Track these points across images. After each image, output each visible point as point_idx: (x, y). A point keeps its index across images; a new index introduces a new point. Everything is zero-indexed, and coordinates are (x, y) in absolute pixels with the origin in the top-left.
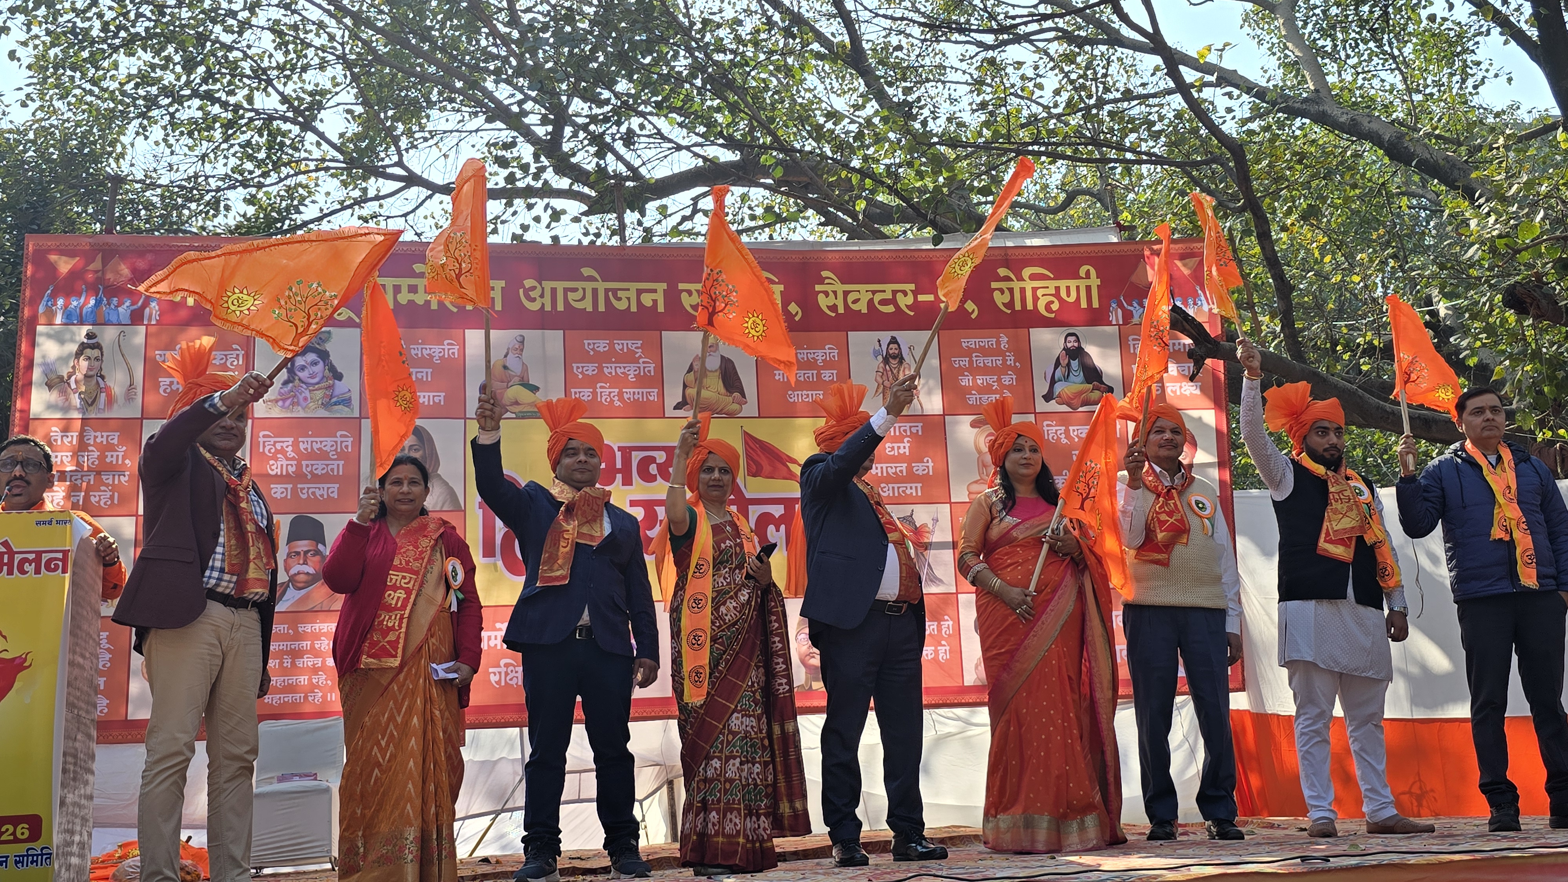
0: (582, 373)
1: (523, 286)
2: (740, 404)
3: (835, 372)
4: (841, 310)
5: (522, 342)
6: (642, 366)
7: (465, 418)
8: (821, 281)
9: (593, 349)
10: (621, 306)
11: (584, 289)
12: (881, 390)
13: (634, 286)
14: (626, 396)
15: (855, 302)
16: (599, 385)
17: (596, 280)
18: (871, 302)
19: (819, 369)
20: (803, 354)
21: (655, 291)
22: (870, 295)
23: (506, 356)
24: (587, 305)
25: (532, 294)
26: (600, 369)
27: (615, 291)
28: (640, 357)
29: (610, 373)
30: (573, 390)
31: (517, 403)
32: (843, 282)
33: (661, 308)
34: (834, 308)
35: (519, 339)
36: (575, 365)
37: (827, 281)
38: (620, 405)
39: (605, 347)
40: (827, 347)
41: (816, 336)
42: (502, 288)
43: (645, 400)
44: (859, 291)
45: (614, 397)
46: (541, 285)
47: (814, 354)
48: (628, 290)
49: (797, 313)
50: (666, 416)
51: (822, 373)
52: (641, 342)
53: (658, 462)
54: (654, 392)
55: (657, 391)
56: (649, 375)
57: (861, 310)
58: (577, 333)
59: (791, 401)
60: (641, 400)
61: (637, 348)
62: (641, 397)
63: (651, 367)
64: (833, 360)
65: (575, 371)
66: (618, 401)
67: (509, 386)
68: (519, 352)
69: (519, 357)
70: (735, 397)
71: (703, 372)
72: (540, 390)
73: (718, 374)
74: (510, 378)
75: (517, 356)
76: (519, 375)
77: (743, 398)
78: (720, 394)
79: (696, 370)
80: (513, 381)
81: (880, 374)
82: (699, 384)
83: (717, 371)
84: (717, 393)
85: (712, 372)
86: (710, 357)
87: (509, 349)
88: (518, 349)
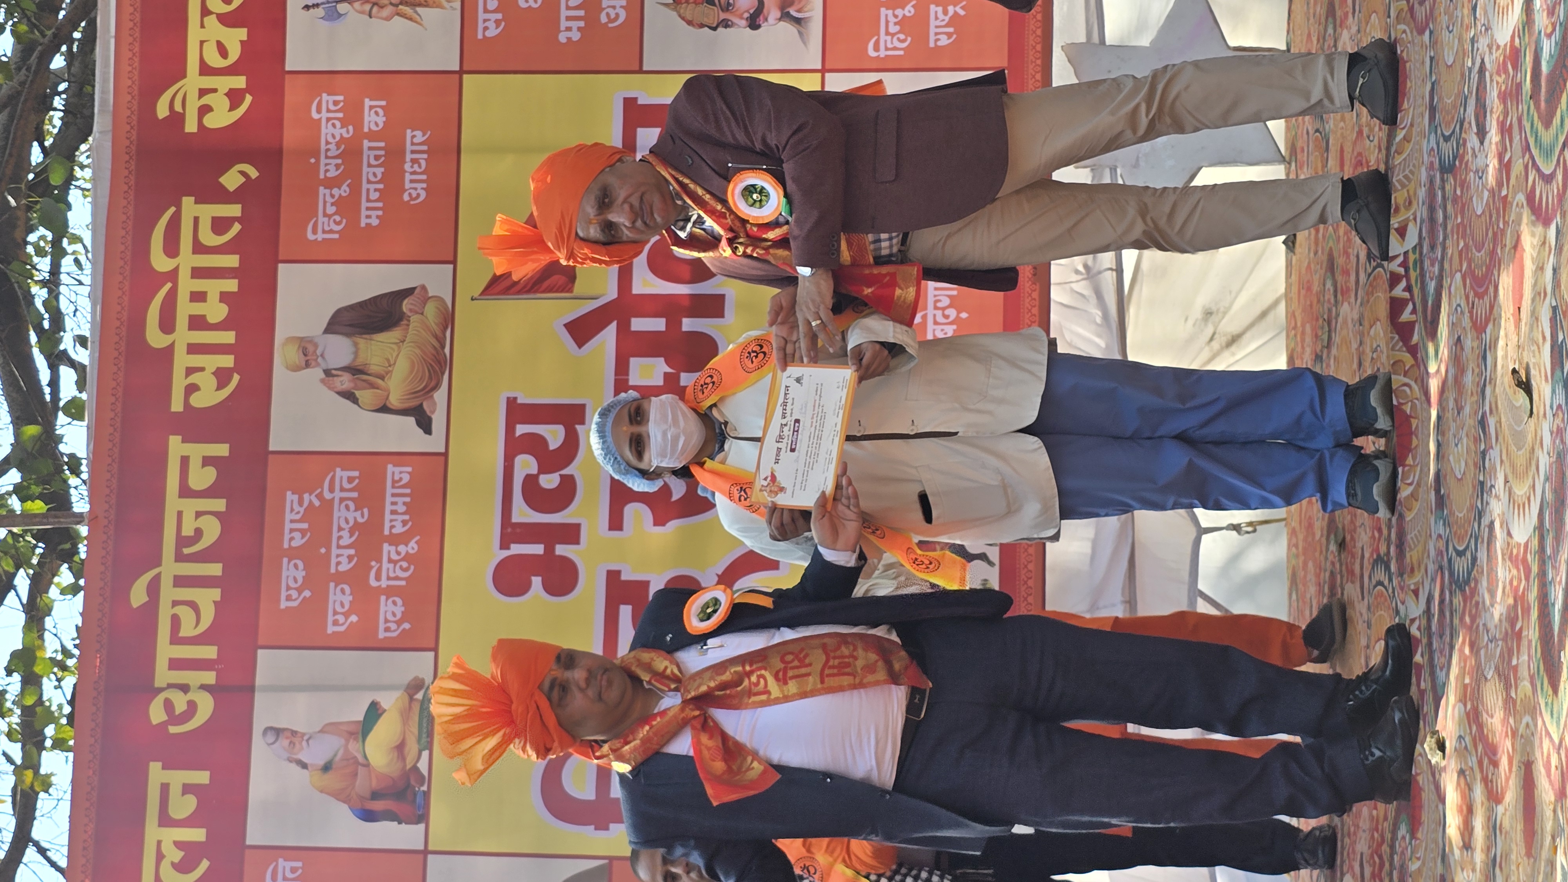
0: (347, 615)
1: (163, 725)
2: (426, 299)
3: (368, 102)
4: (239, 82)
5: (278, 732)
6: (338, 494)
7: (426, 852)
8: (177, 119)
9: (300, 590)
10: (212, 530)
11: (175, 603)
12: (407, 10)
13: (173, 502)
14: (399, 529)
15: (223, 51)
16: (373, 583)
17: (157, 578)
18: (226, 20)
19: (360, 134)
20: (329, 168)
21: (185, 461)
22: (211, 20)
23: (304, 766)
24: (208, 597)
25: (180, 707)
26: (340, 578)
27: (182, 541)
28: (320, 497)
29: (350, 558)
30: (382, 635)
31: (400, 748)
32: (183, 75)
33: (222, 450)
34: (234, 97)
35: (271, 738)
36: (331, 629)
37: (178, 108)
38: (416, 542)
39: (296, 566)
40: (315, 115)
41: (291, 137)
42: (164, 768)
43: (408, 491)
44: (202, 43)
45: (398, 553)
46: (161, 690)
47: (327, 143)
48: (180, 514)
49: (243, 173)
50: (443, 450)
51: (370, 129)
52: (289, 493)
53: (534, 470)
54: (393, 473)
55: (390, 468)
56: (357, 481)
57: (241, 42)
58: (262, 622)
59: (423, 195)
60: (408, 499)
61: (301, 503)
62: (400, 500)
63: (341, 478)
64: (342, 104)
65: (342, 629)
66: (407, 546)
67: (365, 762)
68: (296, 740)
69: (308, 741)
70: (411, 310)
71: (355, 370)
72: (378, 700)
73: (361, 342)
74: (348, 760)
75: (304, 743)
76: (343, 741)
77: (413, 293)
78: (403, 341)
79: (352, 385)
80: (356, 754)
81: (375, 9)
82: (380, 382)
83: (356, 345)
84: (399, 347)
85: (356, 354)
86: (326, 356)
87: (290, 760)
88: (291, 742)
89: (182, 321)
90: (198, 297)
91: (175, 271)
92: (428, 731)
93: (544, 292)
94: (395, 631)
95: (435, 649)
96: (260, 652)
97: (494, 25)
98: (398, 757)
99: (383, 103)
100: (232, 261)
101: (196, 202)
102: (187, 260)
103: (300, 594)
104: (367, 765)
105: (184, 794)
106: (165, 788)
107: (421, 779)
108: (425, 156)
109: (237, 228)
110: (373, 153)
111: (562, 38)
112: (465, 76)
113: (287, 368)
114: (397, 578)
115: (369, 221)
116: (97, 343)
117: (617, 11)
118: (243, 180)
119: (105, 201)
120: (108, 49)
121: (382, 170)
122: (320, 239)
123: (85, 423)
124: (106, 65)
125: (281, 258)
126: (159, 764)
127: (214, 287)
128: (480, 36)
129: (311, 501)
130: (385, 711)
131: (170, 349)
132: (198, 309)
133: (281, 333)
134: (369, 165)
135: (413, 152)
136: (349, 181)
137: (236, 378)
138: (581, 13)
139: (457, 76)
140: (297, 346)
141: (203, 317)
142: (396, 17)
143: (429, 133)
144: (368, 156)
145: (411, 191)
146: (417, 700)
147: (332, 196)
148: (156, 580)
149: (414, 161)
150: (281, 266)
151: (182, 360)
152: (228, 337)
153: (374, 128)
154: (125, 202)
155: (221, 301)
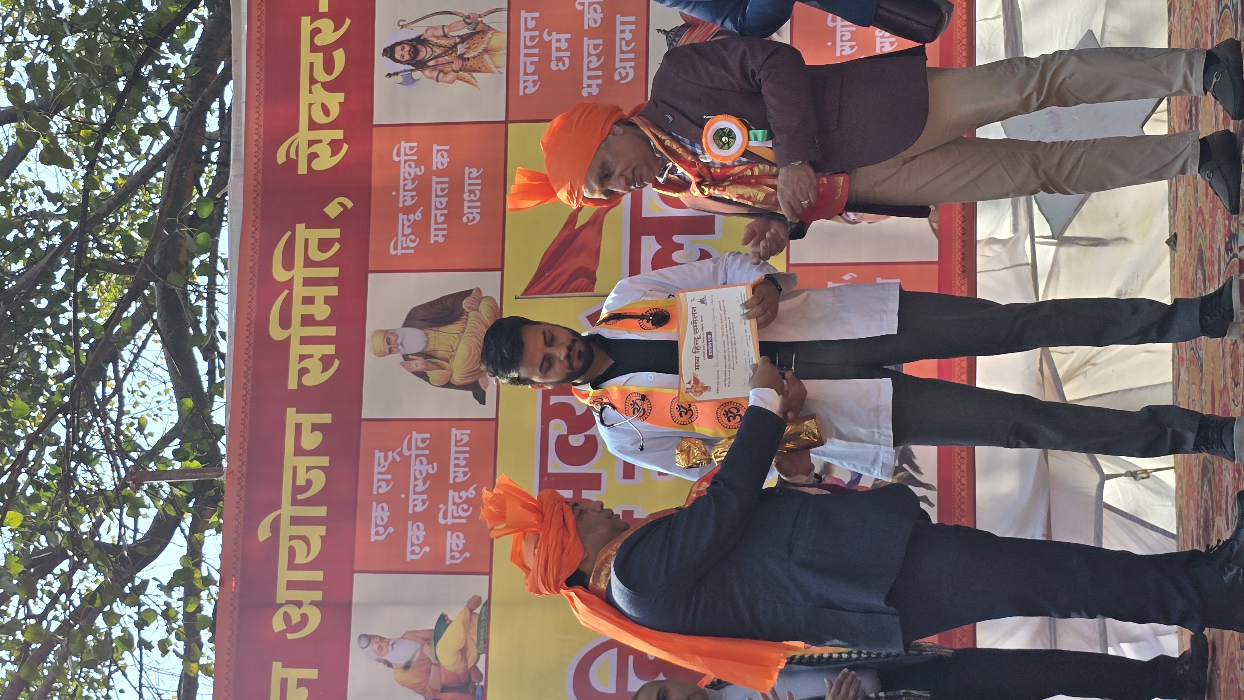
0: (421, 546)
1: (283, 633)
2: (480, 299)
3: (435, 147)
4: (339, 134)
5: (370, 638)
6: (414, 452)
8: (292, 164)
9: (385, 527)
10: (319, 481)
11: (292, 538)
12: (466, 75)
13: (289, 458)
14: (461, 479)
15: (326, 111)
16: (442, 521)
18: (329, 87)
19: (430, 172)
20: (406, 199)
21: (298, 427)
22: (317, 87)
23: (390, 665)
24: (316, 533)
25: (296, 619)
26: (416, 518)
27: (297, 490)
28: (400, 454)
29: (424, 502)
30: (448, 561)
31: (463, 651)
32: (296, 130)
33: (326, 418)
34: (335, 146)
35: (364, 643)
36: (409, 557)
37: (293, 155)
38: (474, 489)
39: (383, 509)
40: (396, 159)
41: (377, 176)
42: (283, 667)
43: (467, 449)
44: (310, 105)
45: (460, 498)
46: (281, 605)
47: (405, 179)
48: (295, 468)
49: (341, 204)
50: (494, 416)
51: (437, 167)
52: (377, 452)
53: (565, 433)
54: (456, 435)
55: (454, 431)
56: (428, 441)
57: (340, 103)
58: (358, 552)
59: (478, 218)
60: (467, 455)
61: (386, 460)
62: (462, 456)
63: (417, 439)
64: (416, 149)
65: (417, 557)
66: (467, 492)
67: (436, 662)
68: (384, 645)
69: (392, 645)
70: (469, 308)
71: (426, 355)
72: (446, 613)
73: (431, 333)
74: (423, 660)
75: (390, 647)
76: (419, 646)
77: (470, 294)
78: (463, 332)
79: (424, 367)
80: (429, 656)
81: (441, 75)
82: (445, 364)
83: (427, 335)
84: (460, 337)
85: (427, 342)
86: (404, 344)
87: (379, 660)
88: (379, 646)
89: (296, 319)
90: (308, 300)
91: (291, 280)
92: (484, 640)
93: (571, 291)
94: (458, 559)
95: (490, 574)
96: (356, 575)
97: (532, 85)
98: (462, 659)
99: (447, 147)
100: (333, 272)
101: (306, 228)
102: (300, 272)
103: (385, 531)
104: (438, 665)
105: (298, 687)
106: (284, 682)
107: (480, 676)
108: (479, 188)
109: (337, 246)
110: (440, 186)
111: (585, 93)
112: (510, 125)
113: (375, 354)
114: (460, 517)
115: (436, 239)
116: (233, 338)
117: (627, 70)
118: (341, 209)
119: (238, 228)
120: (240, 112)
121: (446, 199)
122: (399, 254)
123: (224, 400)
124: (239, 125)
125: (370, 269)
126: (280, 663)
127: (320, 293)
128: (521, 94)
129: (393, 458)
130: (451, 621)
131: (288, 340)
132: (308, 309)
133: (371, 327)
134: (437, 196)
135: (470, 185)
136: (422, 208)
137: (337, 363)
138: (600, 73)
139: (504, 125)
140: (382, 338)
141: (312, 316)
142: (457, 81)
143: (482, 170)
144: (436, 188)
145: (469, 215)
146: (476, 614)
147: (409, 220)
148: (277, 520)
149: (471, 192)
150: (370, 275)
151: (296, 349)
152: (331, 331)
153: (440, 167)
154: (253, 229)
155: (325, 303)
